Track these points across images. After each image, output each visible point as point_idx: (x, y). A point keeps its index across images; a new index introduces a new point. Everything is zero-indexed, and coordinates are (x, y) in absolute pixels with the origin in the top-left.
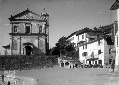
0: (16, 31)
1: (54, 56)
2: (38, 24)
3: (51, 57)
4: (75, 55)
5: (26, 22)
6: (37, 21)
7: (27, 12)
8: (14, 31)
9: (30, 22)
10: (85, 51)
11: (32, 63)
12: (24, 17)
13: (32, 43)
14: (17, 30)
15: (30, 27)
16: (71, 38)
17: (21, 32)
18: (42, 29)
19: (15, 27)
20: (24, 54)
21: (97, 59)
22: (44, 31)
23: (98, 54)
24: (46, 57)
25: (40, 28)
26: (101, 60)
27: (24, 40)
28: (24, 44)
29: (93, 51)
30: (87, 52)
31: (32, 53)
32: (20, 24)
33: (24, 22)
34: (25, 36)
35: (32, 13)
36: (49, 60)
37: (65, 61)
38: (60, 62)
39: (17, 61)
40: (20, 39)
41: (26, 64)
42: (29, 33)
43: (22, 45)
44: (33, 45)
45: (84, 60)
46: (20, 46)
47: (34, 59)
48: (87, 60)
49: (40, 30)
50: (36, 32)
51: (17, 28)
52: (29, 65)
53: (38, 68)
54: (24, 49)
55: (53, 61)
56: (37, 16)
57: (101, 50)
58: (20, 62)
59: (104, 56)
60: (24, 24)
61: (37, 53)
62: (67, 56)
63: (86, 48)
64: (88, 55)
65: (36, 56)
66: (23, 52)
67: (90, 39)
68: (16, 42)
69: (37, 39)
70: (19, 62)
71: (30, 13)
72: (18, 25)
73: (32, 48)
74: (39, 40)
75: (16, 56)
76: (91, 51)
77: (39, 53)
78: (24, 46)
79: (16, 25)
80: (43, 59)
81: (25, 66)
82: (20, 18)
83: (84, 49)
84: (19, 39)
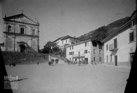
0: (11, 31)
1: (45, 54)
2: (32, 28)
3: (43, 55)
4: (62, 54)
5: (20, 24)
6: (31, 25)
7: (22, 15)
8: (9, 30)
9: (24, 25)
10: (71, 51)
11: (26, 59)
12: (19, 20)
13: (26, 42)
14: (12, 29)
15: (24, 29)
16: (56, 42)
17: (16, 32)
18: (35, 32)
19: (10, 27)
20: (18, 51)
21: (84, 57)
22: (37, 34)
23: (85, 53)
24: (38, 54)
25: (33, 31)
26: (88, 58)
27: (19, 39)
28: (18, 43)
29: (79, 51)
30: (73, 52)
31: (25, 51)
32: (15, 25)
33: (18, 24)
34: (19, 36)
35: (26, 17)
36: (41, 57)
37: (55, 59)
38: (51, 59)
39: (11, 57)
40: (15, 38)
41: (20, 60)
42: (24, 34)
43: (16, 43)
44: (26, 44)
45: (70, 58)
46: (15, 44)
47: (27, 56)
48: (73, 58)
49: (33, 32)
50: (29, 34)
51: (12, 28)
52: (24, 61)
53: (32, 64)
54: (19, 47)
55: (45, 58)
56: (30, 21)
57: (87, 50)
58: (15, 58)
59: (90, 55)
60: (18, 26)
61: (31, 51)
62: (56, 55)
63: (73, 49)
64: (74, 54)
65: (30, 53)
66: (17, 49)
67: (72, 43)
68: (11, 41)
69: (30, 39)
70: (13, 57)
71: (24, 17)
72: (12, 26)
73: (26, 46)
74: (32, 41)
75: (11, 52)
76: (77, 51)
77: (32, 51)
78: (19, 44)
79: (11, 25)
80: (36, 56)
81: (19, 62)
82: (15, 20)
83: (70, 49)
84: (13, 38)
